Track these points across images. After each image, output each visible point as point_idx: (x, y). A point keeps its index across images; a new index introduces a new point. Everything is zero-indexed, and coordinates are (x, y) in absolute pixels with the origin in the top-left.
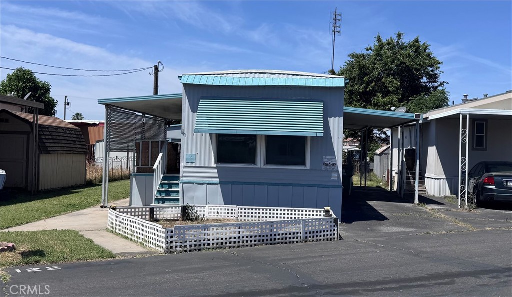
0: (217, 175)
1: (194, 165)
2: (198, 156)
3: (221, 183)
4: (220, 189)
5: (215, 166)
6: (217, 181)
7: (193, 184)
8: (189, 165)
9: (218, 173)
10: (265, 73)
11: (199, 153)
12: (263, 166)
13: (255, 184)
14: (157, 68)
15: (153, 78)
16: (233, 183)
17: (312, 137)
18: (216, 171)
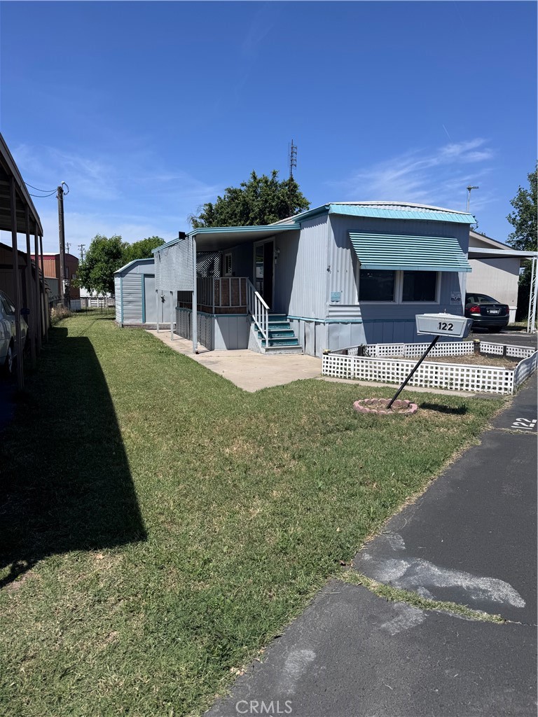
0: (360, 314)
1: (338, 304)
2: (342, 294)
3: (365, 321)
4: (363, 327)
5: (358, 304)
6: (360, 319)
7: (338, 323)
8: (334, 303)
9: (361, 311)
10: (406, 206)
11: (343, 290)
12: (401, 303)
13: (393, 321)
14: (61, 190)
15: (57, 201)
16: (375, 321)
17: (443, 272)
18: (359, 309)
